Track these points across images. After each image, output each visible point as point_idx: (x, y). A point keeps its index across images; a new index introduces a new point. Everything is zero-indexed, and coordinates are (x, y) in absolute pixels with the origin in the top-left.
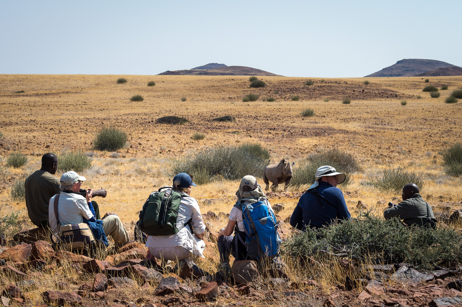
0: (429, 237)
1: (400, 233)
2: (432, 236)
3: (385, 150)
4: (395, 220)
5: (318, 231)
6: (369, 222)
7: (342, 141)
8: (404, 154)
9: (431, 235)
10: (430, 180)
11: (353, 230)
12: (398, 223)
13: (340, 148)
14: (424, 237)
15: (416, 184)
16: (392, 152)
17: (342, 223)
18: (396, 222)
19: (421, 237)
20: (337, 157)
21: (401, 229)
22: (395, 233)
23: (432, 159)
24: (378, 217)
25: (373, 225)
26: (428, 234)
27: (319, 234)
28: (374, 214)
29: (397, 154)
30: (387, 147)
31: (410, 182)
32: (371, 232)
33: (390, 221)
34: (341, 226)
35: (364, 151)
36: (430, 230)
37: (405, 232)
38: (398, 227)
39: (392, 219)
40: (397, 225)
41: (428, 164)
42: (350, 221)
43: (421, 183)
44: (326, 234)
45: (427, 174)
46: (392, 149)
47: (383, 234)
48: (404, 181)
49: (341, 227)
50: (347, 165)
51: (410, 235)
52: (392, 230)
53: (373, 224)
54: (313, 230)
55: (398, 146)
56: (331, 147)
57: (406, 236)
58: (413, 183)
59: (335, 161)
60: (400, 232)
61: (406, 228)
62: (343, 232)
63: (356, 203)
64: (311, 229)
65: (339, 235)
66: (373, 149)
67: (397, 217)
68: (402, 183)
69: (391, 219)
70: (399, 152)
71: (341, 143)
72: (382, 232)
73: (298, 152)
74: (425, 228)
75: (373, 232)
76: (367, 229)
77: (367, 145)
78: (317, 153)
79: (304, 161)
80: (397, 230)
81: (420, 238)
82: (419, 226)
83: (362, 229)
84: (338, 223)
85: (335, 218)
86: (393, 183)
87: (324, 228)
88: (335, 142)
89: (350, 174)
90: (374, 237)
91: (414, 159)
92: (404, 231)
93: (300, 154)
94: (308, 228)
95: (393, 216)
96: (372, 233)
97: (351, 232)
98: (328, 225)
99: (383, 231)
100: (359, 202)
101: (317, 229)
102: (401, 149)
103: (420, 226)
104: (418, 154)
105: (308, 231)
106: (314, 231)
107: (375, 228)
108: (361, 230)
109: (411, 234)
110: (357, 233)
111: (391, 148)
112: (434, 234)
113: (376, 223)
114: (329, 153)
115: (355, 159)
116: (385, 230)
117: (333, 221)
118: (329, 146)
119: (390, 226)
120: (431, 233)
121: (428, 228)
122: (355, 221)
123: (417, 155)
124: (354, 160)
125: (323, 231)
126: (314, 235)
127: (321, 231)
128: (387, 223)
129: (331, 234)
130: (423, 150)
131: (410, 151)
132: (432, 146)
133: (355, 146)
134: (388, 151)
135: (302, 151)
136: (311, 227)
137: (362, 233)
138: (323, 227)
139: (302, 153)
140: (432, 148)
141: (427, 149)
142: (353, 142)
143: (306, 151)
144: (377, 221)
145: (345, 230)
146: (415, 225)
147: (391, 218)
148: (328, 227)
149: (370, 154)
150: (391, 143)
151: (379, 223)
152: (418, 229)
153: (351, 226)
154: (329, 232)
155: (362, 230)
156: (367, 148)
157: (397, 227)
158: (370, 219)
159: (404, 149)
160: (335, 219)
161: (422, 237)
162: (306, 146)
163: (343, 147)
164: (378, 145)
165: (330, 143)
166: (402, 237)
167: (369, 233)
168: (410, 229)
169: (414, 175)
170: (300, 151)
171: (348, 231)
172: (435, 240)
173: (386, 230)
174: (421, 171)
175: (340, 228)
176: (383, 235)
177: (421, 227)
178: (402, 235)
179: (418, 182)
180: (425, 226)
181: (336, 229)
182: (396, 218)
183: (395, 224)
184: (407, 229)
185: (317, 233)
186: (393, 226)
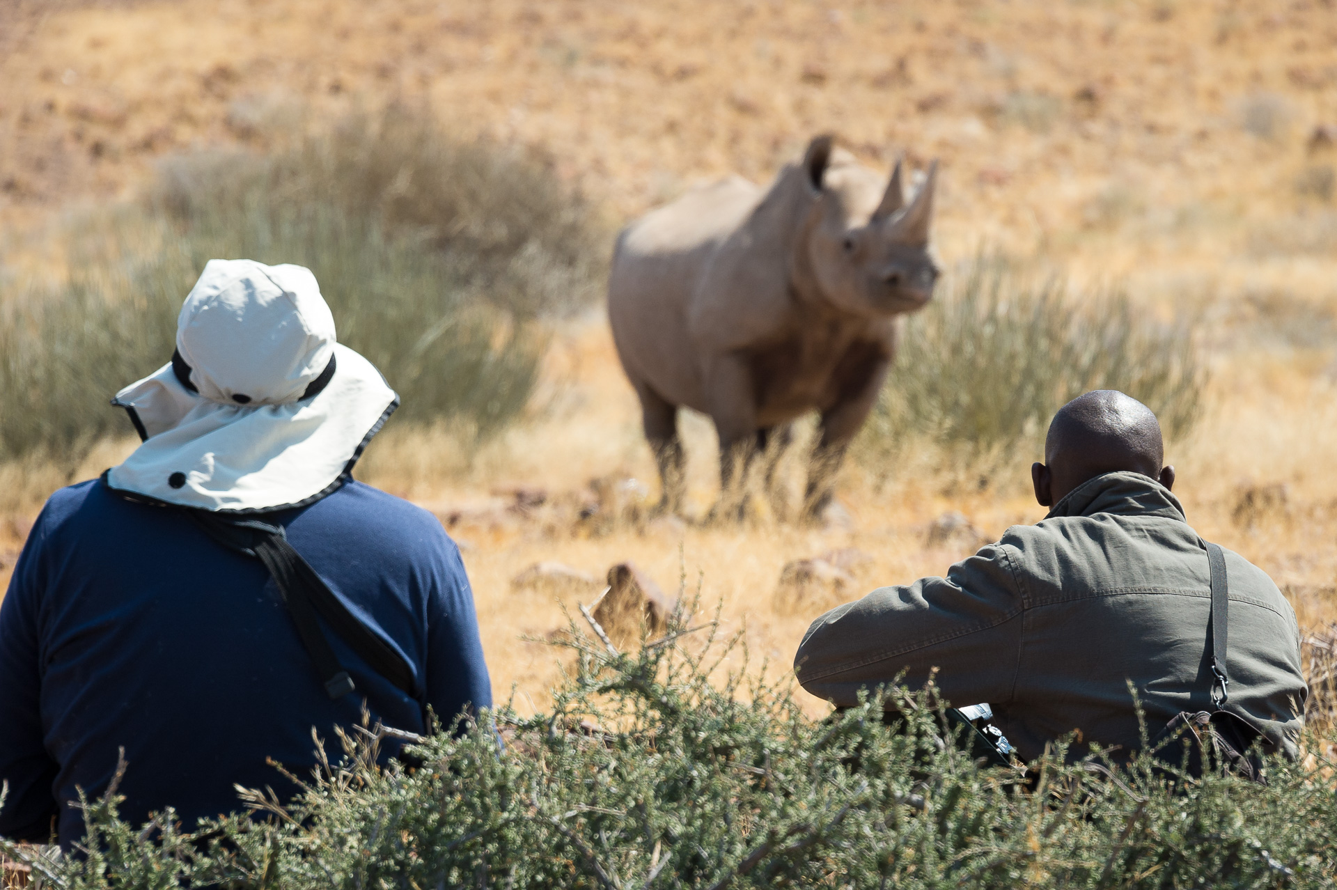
0: (1204, 855)
1: (942, 830)
2: (1236, 846)
3: (862, 93)
4: (892, 715)
5: (202, 845)
6: (660, 743)
7: (459, 28)
8: (1036, 123)
9: (1228, 834)
10: (1280, 354)
11: (518, 821)
12: (920, 734)
13: (444, 88)
14: (1164, 857)
15: (1144, 393)
16: (927, 106)
17: (413, 764)
18: (903, 731)
19: (1132, 858)
20: (424, 175)
21: (956, 793)
22: (894, 826)
23: (1294, 161)
24: (743, 698)
25: (699, 772)
26: (1197, 828)
27: (206, 874)
28: (703, 668)
29: (974, 128)
30: (880, 63)
31: (1085, 377)
32: (678, 829)
33: (855, 727)
34: (409, 790)
35: (672, 109)
36: (1211, 791)
37: (991, 820)
38: (924, 777)
39: (868, 707)
40: (920, 754)
41: (1263, 211)
42: (484, 739)
43: (1187, 379)
44: (273, 872)
45: (1251, 299)
46: (925, 80)
47: (791, 842)
48: (1028, 373)
49: (404, 795)
50: (516, 243)
51: (1034, 843)
52: (866, 805)
53: (697, 757)
54: (156, 837)
55: (977, 48)
56: (362, 84)
57: (997, 849)
58: (1112, 382)
59: (404, 211)
60: (941, 817)
61: (994, 784)
62: (425, 849)
63: (589, 586)
64: (136, 827)
65: (388, 873)
66: (750, 86)
67: (915, 682)
68: (1019, 390)
69: (855, 704)
70: (990, 112)
71: (453, 47)
72: (782, 829)
73: (58, 145)
74: (1169, 776)
75: (703, 830)
76: (640, 808)
77: (695, 56)
78: (230, 147)
79: (117, 222)
80: (919, 806)
81: (1130, 862)
82: (1112, 756)
83: (600, 809)
84: (383, 764)
85: (350, 720)
86: (932, 390)
87: (259, 817)
88: (403, 41)
89: (541, 326)
90: (708, 877)
91: (1135, 168)
92: (979, 804)
93: (79, 157)
94: (107, 819)
95: (876, 678)
96: (687, 837)
97: (502, 839)
98: (288, 793)
99: (784, 815)
100: (621, 575)
101: (186, 824)
102: (1009, 75)
103: (1121, 758)
104: (1163, 118)
105: (103, 846)
106: (158, 844)
107: (715, 796)
108: (589, 815)
109: (1047, 832)
110: (559, 848)
111: (919, 70)
112: (1250, 820)
113: (725, 750)
114: (348, 137)
115: (591, 186)
116: (801, 811)
117: (335, 750)
118: (346, 76)
119: (853, 764)
120: (1224, 818)
121: (1197, 773)
122: (535, 737)
123: (1152, 129)
124: (578, 200)
125: (240, 839)
126: (164, 880)
127: (228, 844)
128: (821, 747)
129: (315, 866)
130: (1205, 80)
131: (1087, 96)
132: (1287, 37)
133: (582, 71)
134: (893, 99)
135: (96, 132)
136: (133, 815)
137: (598, 843)
138: (239, 806)
139: (97, 150)
140: (1296, 61)
141: (1242, 67)
142: (570, 35)
143: (138, 128)
144: (730, 726)
145: (442, 822)
146: (1076, 754)
147: (862, 694)
148: (283, 802)
149: (722, 134)
150: (920, 27)
151: (756, 745)
152: (1108, 789)
153: (502, 789)
154: (305, 853)
155: (595, 822)
156: (698, 83)
157: (919, 777)
158: (671, 712)
159: (1033, 74)
160: (351, 733)
161: (1143, 852)
162: (134, 83)
163: (476, 82)
164: (795, 56)
165: (357, 50)
166: (962, 863)
167: (667, 838)
168: (1031, 788)
169: (1121, 307)
170: (78, 137)
171: (473, 829)
172: (1258, 874)
173: (815, 806)
174: (1192, 271)
175: (394, 806)
176: (789, 851)
177: (1132, 767)
178: (961, 844)
179: (1163, 377)
180: (1171, 754)
181: (365, 817)
182: (901, 694)
183: (899, 748)
184: (1008, 789)
185: (189, 860)
186: (875, 770)
